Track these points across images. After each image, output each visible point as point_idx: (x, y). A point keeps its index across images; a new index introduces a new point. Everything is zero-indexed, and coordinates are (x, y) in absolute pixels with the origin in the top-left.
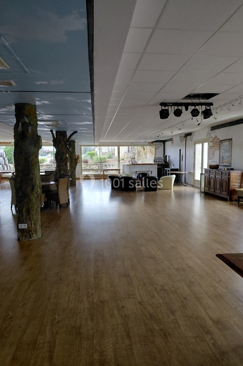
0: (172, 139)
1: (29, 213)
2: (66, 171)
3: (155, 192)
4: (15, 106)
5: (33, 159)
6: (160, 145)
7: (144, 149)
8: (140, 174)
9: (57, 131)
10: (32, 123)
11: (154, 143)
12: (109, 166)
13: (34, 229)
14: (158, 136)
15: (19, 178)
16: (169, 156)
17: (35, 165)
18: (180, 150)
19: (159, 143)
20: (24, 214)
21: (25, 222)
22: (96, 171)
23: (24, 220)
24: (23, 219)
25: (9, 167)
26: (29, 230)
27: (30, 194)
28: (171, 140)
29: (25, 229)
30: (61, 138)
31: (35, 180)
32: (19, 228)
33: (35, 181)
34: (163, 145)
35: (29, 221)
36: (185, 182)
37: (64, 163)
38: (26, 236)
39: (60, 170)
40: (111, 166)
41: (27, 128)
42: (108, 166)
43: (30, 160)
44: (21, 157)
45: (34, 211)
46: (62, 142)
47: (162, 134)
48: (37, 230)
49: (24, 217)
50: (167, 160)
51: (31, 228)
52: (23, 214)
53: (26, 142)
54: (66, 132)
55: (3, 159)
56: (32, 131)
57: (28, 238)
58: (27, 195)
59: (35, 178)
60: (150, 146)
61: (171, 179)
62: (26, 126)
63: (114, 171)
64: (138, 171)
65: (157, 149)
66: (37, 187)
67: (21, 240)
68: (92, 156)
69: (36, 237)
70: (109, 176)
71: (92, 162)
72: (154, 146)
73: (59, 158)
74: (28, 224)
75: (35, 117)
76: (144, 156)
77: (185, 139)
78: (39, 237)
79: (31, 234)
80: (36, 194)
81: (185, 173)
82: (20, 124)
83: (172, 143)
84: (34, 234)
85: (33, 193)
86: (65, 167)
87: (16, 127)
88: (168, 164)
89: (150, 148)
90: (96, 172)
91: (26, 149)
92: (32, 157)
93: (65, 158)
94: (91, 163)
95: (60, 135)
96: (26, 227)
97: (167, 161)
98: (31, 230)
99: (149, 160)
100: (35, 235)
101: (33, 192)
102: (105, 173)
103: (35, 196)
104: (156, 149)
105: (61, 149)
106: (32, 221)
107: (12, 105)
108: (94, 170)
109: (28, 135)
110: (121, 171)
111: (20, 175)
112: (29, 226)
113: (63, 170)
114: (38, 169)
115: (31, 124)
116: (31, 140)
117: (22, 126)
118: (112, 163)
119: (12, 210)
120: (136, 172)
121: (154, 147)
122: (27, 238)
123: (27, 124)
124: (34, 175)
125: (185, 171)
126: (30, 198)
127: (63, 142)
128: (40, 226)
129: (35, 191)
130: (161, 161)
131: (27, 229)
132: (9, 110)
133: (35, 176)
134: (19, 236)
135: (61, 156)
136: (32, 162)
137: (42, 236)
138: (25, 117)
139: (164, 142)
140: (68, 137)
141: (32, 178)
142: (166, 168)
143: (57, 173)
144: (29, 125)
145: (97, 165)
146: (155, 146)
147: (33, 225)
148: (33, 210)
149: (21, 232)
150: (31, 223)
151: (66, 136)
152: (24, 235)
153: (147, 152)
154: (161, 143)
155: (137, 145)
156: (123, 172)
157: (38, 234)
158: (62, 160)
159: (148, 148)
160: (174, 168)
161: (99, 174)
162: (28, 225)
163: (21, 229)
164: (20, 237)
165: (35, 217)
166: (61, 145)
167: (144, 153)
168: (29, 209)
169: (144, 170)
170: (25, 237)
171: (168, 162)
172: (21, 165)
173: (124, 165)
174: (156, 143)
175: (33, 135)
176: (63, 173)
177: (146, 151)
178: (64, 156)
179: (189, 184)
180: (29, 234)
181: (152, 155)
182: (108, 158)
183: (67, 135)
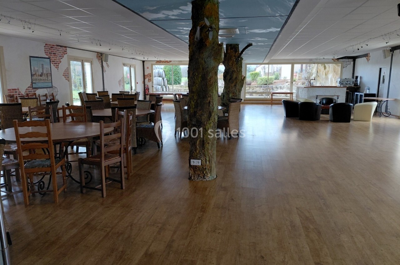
0: (368, 54)
1: (203, 146)
2: (236, 93)
3: (348, 123)
4: (192, 5)
5: (212, 77)
6: (349, 63)
7: (325, 68)
8: (323, 99)
9: (228, 44)
10: (214, 26)
11: (340, 60)
12: (277, 89)
13: (209, 168)
14: (358, 49)
15: (194, 102)
16: (361, 78)
17: (213, 84)
18: (381, 69)
19: (347, 60)
20: (198, 147)
21: (198, 158)
22: (260, 94)
23: (197, 155)
24: (196, 153)
25: (168, 88)
26: (202, 167)
27: (205, 123)
28: (366, 55)
29: (199, 166)
30: (232, 53)
31: (212, 104)
32: (191, 164)
33: (213, 106)
34: (353, 62)
35: (203, 156)
36: (386, 111)
37: (233, 84)
38: (199, 175)
39: (228, 93)
40: (279, 88)
41: (206, 34)
42: (275, 89)
43: (208, 78)
44: (197, 74)
45: (210, 145)
46: (232, 57)
47: (367, 45)
48: (212, 169)
49: (197, 151)
50: (357, 82)
51: (205, 166)
52: (196, 147)
53: (205, 54)
54: (238, 45)
55: (162, 79)
56: (213, 39)
57: (202, 177)
58: (202, 124)
59: (213, 102)
60: (334, 64)
61: (371, 107)
62: (206, 30)
63: (283, 95)
64: (319, 95)
65: (344, 68)
66: (215, 114)
67: (193, 180)
68: (256, 77)
69: (211, 177)
70: (284, 100)
71: (256, 83)
72: (340, 64)
73: (228, 77)
74: (202, 160)
75: (217, 19)
76: (324, 76)
77: (391, 54)
78: (214, 177)
79: (204, 173)
80: (213, 123)
81: (387, 100)
82: (198, 28)
83: (368, 60)
84: (208, 173)
85: (210, 122)
86: (234, 88)
87: (192, 33)
88: (358, 88)
89: (335, 66)
90: (259, 96)
91: (204, 63)
92: (210, 75)
93: (235, 78)
94: (254, 85)
95: (231, 49)
96: (200, 164)
97: (357, 84)
98: (206, 169)
99: (332, 81)
100: (210, 174)
101: (209, 120)
102: (273, 97)
103: (212, 125)
104: (342, 68)
105: (231, 66)
106: (207, 157)
107: (188, 3)
108: (258, 93)
109: (207, 44)
110: (294, 95)
111: (194, 97)
112: (204, 163)
113: (232, 92)
114: (217, 90)
115: (212, 28)
116: (210, 51)
117: (200, 32)
118: (280, 85)
119: (175, 137)
120: (317, 96)
121: (339, 66)
122: (200, 177)
123: (208, 28)
124: (211, 98)
125: (388, 97)
126: (205, 127)
127: (235, 58)
128: (215, 163)
129: (212, 120)
130: (350, 83)
131: (200, 166)
132: (183, 12)
133: (213, 100)
134: (190, 174)
135: (230, 75)
136: (210, 81)
137: (217, 176)
138: (205, 19)
139: (354, 58)
140: (240, 52)
141: (209, 102)
142: (357, 92)
143: (225, 96)
144: (210, 29)
145: (262, 87)
146: (342, 64)
147: (207, 162)
148: (208, 143)
149: (193, 169)
150: (206, 159)
151: (238, 51)
152: (197, 174)
153: (328, 71)
154: (350, 60)
155: (318, 63)
156: (297, 96)
157: (213, 174)
158: (231, 80)
159: (330, 67)
160: (370, 93)
161: (265, 98)
162: (202, 162)
163: (194, 166)
164: (192, 175)
165: (210, 151)
166: (231, 62)
167: (324, 73)
168: (203, 141)
169: (328, 94)
170: (198, 177)
171: (359, 84)
172: (197, 85)
173: (298, 88)
174: (344, 60)
175: (213, 43)
176: (232, 96)
177: (327, 69)
178: (234, 75)
179: (392, 115)
180: (203, 172)
181: (336, 75)
182: (275, 79)
183: (239, 49)
